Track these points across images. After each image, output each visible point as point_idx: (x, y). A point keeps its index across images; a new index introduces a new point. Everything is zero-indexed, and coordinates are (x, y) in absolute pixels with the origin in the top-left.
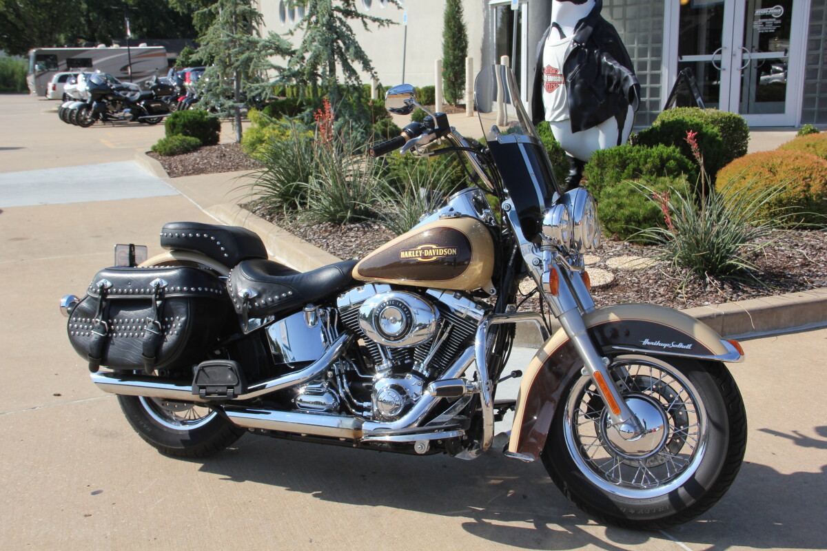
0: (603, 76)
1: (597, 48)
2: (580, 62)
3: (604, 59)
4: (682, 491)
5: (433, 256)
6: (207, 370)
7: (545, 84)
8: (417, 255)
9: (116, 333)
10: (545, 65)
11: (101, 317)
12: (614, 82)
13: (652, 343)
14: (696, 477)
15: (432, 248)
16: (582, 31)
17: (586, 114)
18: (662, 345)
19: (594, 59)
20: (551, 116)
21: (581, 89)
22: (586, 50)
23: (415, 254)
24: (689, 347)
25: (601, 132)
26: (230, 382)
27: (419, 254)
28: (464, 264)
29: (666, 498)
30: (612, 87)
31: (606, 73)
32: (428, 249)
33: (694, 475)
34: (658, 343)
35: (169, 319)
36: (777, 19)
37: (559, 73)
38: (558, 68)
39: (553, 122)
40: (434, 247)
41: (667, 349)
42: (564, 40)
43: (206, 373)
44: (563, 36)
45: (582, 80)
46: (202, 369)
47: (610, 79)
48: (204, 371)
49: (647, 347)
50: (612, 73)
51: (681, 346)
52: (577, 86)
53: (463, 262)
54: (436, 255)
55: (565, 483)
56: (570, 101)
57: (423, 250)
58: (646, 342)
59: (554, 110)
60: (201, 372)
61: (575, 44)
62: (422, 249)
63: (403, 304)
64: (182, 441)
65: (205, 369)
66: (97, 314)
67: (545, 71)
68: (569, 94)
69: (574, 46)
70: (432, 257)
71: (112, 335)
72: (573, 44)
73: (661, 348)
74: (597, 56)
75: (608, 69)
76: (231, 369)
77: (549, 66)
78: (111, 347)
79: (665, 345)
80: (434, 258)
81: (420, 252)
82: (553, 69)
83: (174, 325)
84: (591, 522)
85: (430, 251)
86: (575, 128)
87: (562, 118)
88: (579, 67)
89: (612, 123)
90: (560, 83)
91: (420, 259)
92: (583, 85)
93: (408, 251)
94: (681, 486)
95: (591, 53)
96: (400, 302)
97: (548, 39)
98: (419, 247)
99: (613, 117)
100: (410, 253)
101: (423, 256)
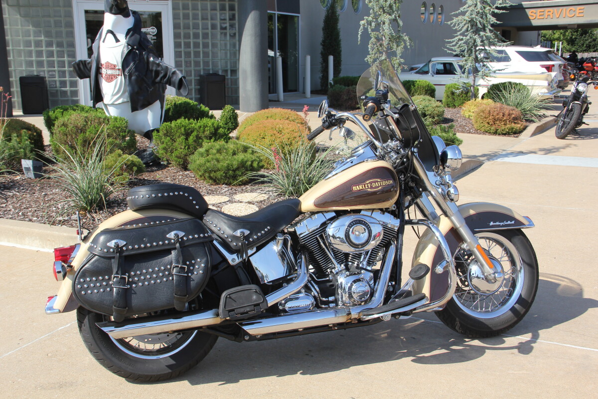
0: (152, 70)
1: (145, 50)
2: (134, 60)
3: (152, 59)
4: (517, 306)
5: (379, 186)
6: (233, 296)
7: (104, 76)
8: (367, 188)
9: (135, 283)
10: (103, 61)
11: (120, 272)
12: (161, 75)
13: (495, 224)
14: (523, 296)
15: (377, 182)
16: (133, 38)
17: (142, 98)
18: (499, 224)
19: (144, 58)
20: (112, 99)
21: (136, 80)
22: (137, 52)
23: (365, 187)
24: (513, 222)
25: (149, 111)
26: (256, 301)
27: (368, 186)
28: (391, 191)
29: (510, 313)
30: (159, 79)
31: (154, 69)
33: (521, 295)
34: (498, 223)
35: (190, 262)
36: (153, 36)
37: (117, 68)
38: (116, 64)
39: (113, 104)
40: (379, 180)
42: (119, 44)
43: (233, 299)
44: (117, 40)
45: (137, 74)
46: (228, 297)
47: (157, 73)
48: (230, 298)
49: (493, 226)
50: (159, 69)
51: (509, 222)
52: (133, 78)
53: (390, 189)
54: (381, 186)
55: (457, 319)
56: (128, 89)
57: (371, 183)
58: (492, 224)
59: (113, 95)
60: (228, 299)
61: (129, 47)
62: (369, 183)
63: (364, 222)
64: (166, 366)
65: (231, 296)
66: (115, 271)
67: (104, 66)
68: (127, 83)
69: (129, 48)
71: (131, 286)
72: (128, 47)
73: (499, 226)
74: (145, 57)
75: (155, 65)
76: (256, 292)
77: (107, 63)
78: (133, 296)
79: (501, 224)
80: (380, 188)
81: (369, 185)
82: (112, 65)
83: (197, 267)
84: (467, 340)
85: (376, 183)
86: (134, 109)
87: (120, 101)
88: (134, 64)
89: (157, 104)
90: (119, 75)
91: (369, 190)
92: (138, 77)
93: (359, 185)
94: (515, 304)
95: (141, 54)
96: (362, 221)
97: (104, 42)
98: (367, 182)
99: (158, 101)
100: (361, 187)
101: (371, 188)
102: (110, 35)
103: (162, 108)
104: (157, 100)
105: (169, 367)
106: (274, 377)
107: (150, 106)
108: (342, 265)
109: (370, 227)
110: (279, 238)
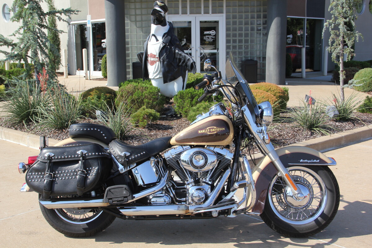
0: (177, 58)
1: (173, 46)
2: (166, 52)
3: (177, 51)
4: (320, 219)
6: (112, 191)
7: (149, 61)
8: (207, 132)
9: (58, 178)
10: (149, 53)
11: (49, 171)
12: (182, 61)
13: (304, 161)
14: (324, 212)
15: (214, 128)
16: (166, 38)
17: (170, 75)
18: (308, 161)
19: (172, 51)
20: (153, 76)
21: (167, 64)
22: (169, 47)
23: (206, 131)
24: (318, 161)
25: (175, 83)
26: (125, 194)
27: (208, 131)
28: (225, 135)
29: (314, 222)
30: (181, 63)
31: (178, 57)
32: (212, 128)
33: (323, 211)
34: (306, 161)
35: (89, 168)
36: (213, 36)
37: (156, 57)
38: (156, 54)
39: (154, 79)
40: (215, 127)
41: (310, 163)
42: (158, 42)
44: (157, 40)
45: (167, 60)
46: (109, 190)
47: (180, 60)
48: (110, 191)
49: (302, 163)
50: (181, 57)
51: (315, 161)
52: (165, 63)
53: (225, 134)
54: (216, 131)
55: (272, 222)
56: (162, 69)
57: (210, 129)
58: (301, 161)
59: (154, 73)
60: (109, 192)
61: (164, 44)
63: (203, 153)
65: (111, 190)
66: (47, 170)
67: (149, 56)
68: (162, 66)
69: (163, 45)
70: (214, 132)
71: (55, 179)
72: (163, 44)
73: (307, 163)
74: (173, 50)
75: (179, 55)
76: (125, 189)
77: (151, 54)
78: (56, 185)
79: (309, 161)
80: (216, 132)
81: (209, 130)
82: (153, 55)
83: (92, 171)
84: (282, 237)
85: (213, 129)
86: (165, 81)
87: (158, 77)
88: (166, 54)
89: (180, 79)
90: (157, 61)
91: (208, 133)
92: (168, 62)
93: (202, 130)
94: (319, 217)
95: (171, 48)
96: (202, 152)
97: (150, 41)
98: (208, 128)
99: (181, 77)
100: (203, 131)
101: (210, 132)
102: (153, 37)
103: (184, 81)
104: (179, 76)
105: (84, 229)
106: (144, 243)
107: (176, 80)
108: (192, 179)
109: (206, 156)
110: (151, 159)
